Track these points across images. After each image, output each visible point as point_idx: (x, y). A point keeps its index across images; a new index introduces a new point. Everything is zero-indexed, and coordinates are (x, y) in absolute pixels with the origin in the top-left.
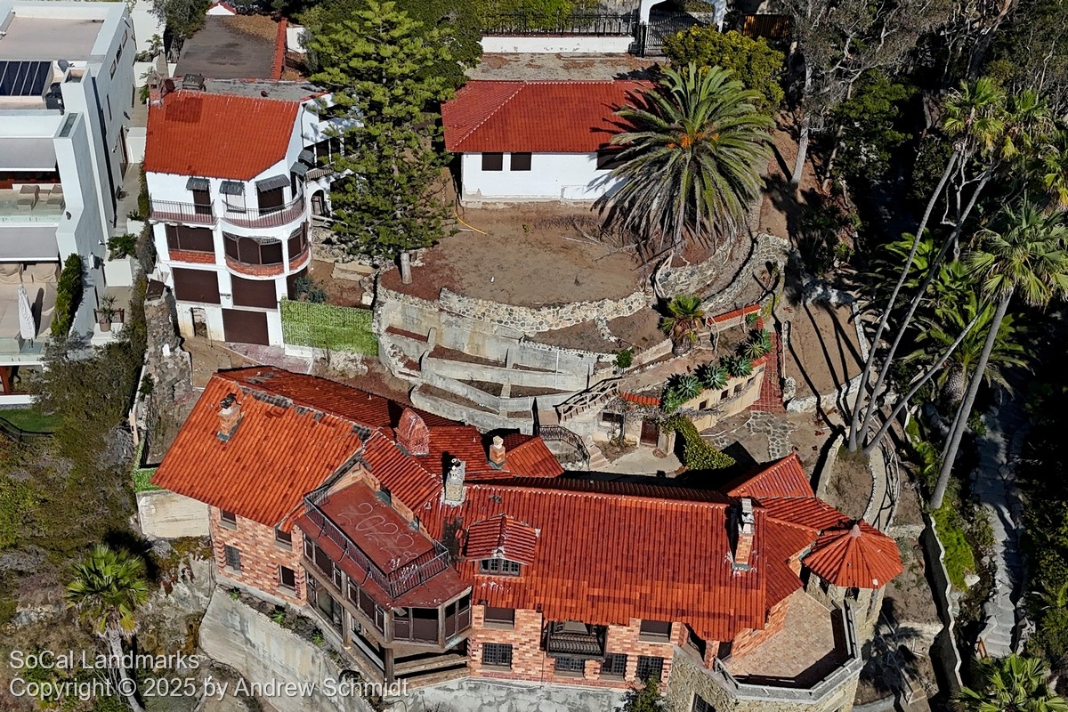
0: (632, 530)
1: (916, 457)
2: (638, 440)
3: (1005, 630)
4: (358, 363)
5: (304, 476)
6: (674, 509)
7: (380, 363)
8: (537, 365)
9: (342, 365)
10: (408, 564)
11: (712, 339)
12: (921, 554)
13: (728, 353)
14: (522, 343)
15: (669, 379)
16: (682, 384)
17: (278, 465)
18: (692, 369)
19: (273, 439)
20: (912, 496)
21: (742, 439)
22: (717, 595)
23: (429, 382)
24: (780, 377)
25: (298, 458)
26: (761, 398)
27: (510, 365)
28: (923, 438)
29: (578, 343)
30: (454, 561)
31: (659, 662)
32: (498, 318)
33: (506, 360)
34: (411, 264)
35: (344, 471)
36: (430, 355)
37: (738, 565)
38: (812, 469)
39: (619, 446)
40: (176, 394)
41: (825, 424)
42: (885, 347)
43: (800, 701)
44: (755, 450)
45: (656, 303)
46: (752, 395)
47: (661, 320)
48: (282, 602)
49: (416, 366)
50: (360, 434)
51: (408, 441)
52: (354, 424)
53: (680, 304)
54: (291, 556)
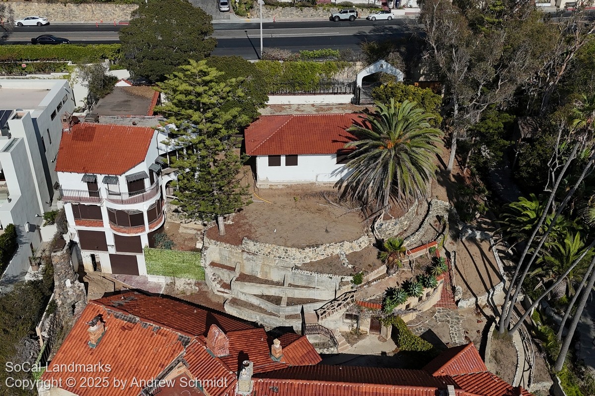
1: (542, 336)
2: (368, 330)
4: (192, 285)
7: (206, 285)
8: (303, 284)
9: (182, 287)
11: (410, 264)
13: (421, 272)
14: (293, 271)
15: (386, 291)
16: (395, 295)
18: (400, 284)
19: (125, 345)
20: (541, 361)
21: (432, 327)
23: (236, 297)
24: (451, 285)
25: (140, 359)
26: (442, 299)
27: (286, 285)
29: (328, 269)
32: (278, 255)
33: (284, 281)
34: (226, 223)
35: (171, 369)
36: (237, 280)
38: (478, 346)
39: (355, 336)
41: (482, 315)
42: (512, 265)
44: (441, 335)
45: (375, 242)
46: (436, 297)
47: (379, 253)
49: (228, 286)
50: (183, 341)
51: (214, 348)
52: (179, 334)
53: (391, 243)
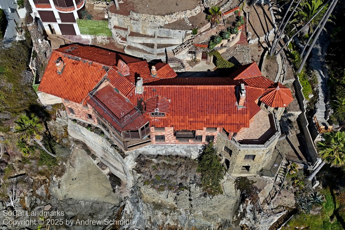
1: (292, 56)
2: (201, 59)
3: (322, 112)
4: (106, 39)
5: (88, 85)
6: (216, 89)
7: (113, 39)
8: (165, 36)
9: (100, 41)
10: (127, 115)
11: (224, 21)
12: (293, 88)
13: (229, 26)
14: (159, 29)
15: (210, 37)
16: (215, 39)
17: (79, 82)
18: (218, 33)
19: (76, 72)
20: (290, 69)
21: (235, 55)
22: (233, 117)
23: (130, 45)
24: (246, 32)
25: (85, 79)
26: (240, 40)
27: (156, 37)
28: (294, 50)
29: (178, 27)
30: (142, 113)
31: (213, 137)
32: (150, 20)
33: (155, 35)
34: (119, 2)
35: (101, 83)
36: (129, 35)
37: (239, 107)
38: (258, 63)
39: (194, 62)
40: (47, 55)
41: (261, 47)
42: (280, 18)
43: (261, 149)
44: (239, 59)
45: (204, 10)
46: (238, 39)
47: (207, 16)
48: (90, 123)
49: (125, 39)
50: (106, 69)
51: (122, 72)
52: (103, 65)
53: (213, 10)
54: (89, 111)
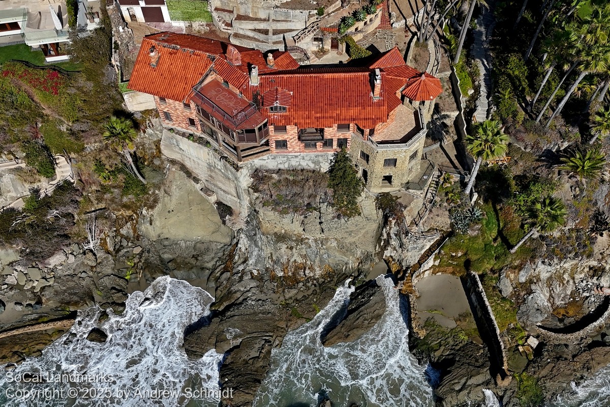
0: (331, 88)
1: (447, 42)
2: (330, 48)
3: (484, 111)
4: (205, 26)
5: (190, 79)
6: (347, 77)
7: (214, 25)
8: (283, 19)
9: (198, 28)
10: (240, 112)
12: (450, 83)
13: (365, 4)
14: (275, 9)
15: (341, 19)
16: (347, 21)
17: (179, 75)
18: (351, 13)
19: (174, 64)
20: (446, 59)
21: (374, 43)
22: (367, 110)
23: (237, 32)
24: (389, 12)
26: (381, 23)
27: (271, 20)
28: (451, 33)
29: (299, 6)
30: (259, 109)
31: (346, 140)
33: (269, 18)
35: (207, 75)
36: (235, 19)
37: (375, 97)
38: (404, 52)
40: (129, 49)
41: (409, 32)
43: (402, 149)
44: (380, 47)
46: (377, 22)
48: (192, 133)
49: (230, 25)
50: (211, 58)
51: (232, 60)
52: (208, 54)
54: (192, 113)
